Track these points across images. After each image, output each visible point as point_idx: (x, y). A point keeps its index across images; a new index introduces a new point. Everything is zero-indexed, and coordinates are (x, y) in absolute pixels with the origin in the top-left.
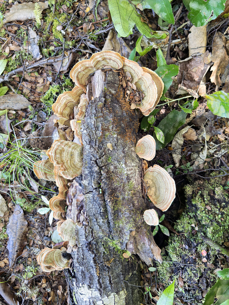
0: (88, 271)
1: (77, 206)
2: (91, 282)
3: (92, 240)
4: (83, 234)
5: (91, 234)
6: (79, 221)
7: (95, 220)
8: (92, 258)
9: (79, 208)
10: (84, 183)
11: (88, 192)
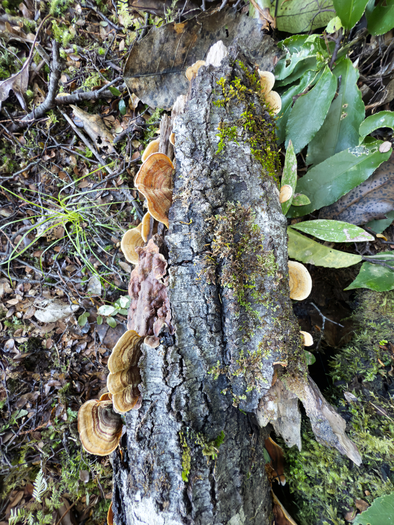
0: (159, 464)
1: (150, 300)
2: (165, 494)
3: (180, 385)
4: (160, 366)
5: (179, 369)
6: (152, 334)
7: (192, 331)
8: (174, 432)
9: (153, 303)
10: (171, 240)
11: (180, 261)
